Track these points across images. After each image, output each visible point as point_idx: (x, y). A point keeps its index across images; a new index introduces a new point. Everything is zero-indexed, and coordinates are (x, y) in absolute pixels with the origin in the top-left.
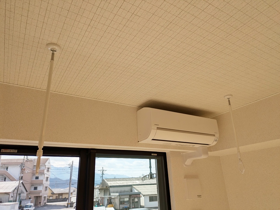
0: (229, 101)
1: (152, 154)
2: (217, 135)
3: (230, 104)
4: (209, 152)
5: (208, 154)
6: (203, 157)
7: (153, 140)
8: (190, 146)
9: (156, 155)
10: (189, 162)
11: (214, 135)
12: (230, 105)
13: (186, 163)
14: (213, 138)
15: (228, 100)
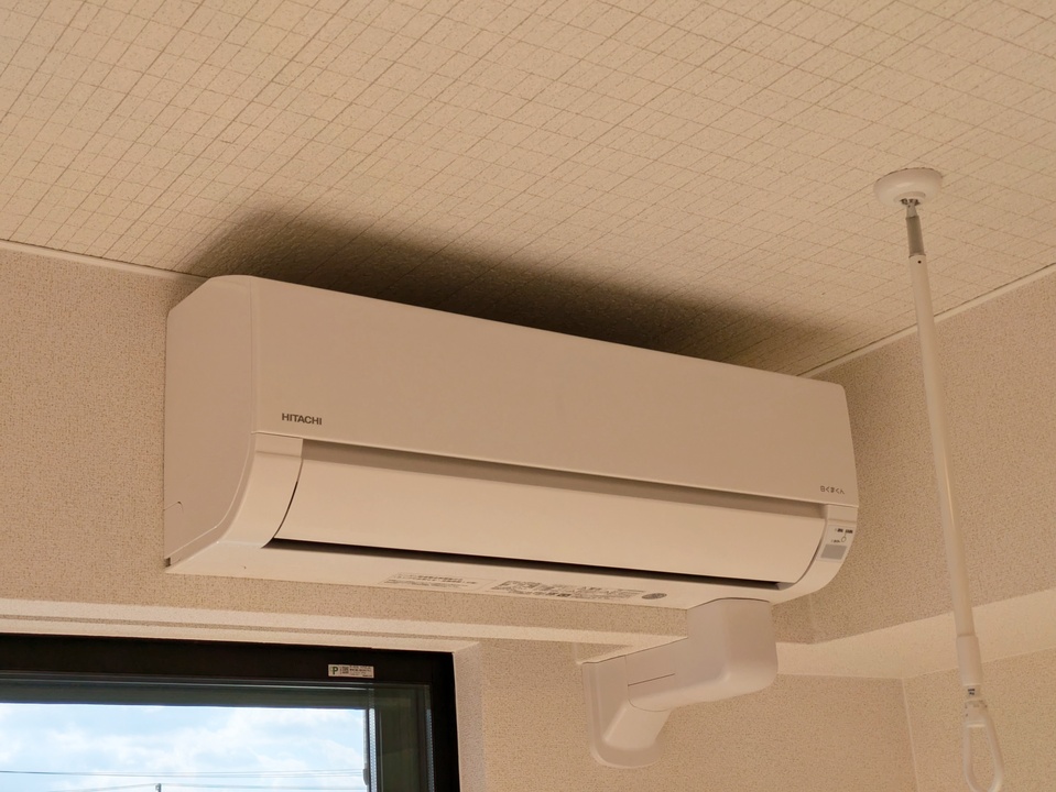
0: (913, 221)
1: (336, 670)
2: (844, 510)
3: (916, 247)
4: (783, 648)
5: (770, 658)
6: (734, 683)
7: (276, 543)
8: (623, 594)
9: (369, 672)
10: (632, 725)
11: (817, 510)
12: (917, 257)
13: (608, 738)
14: (809, 530)
15: (904, 211)
